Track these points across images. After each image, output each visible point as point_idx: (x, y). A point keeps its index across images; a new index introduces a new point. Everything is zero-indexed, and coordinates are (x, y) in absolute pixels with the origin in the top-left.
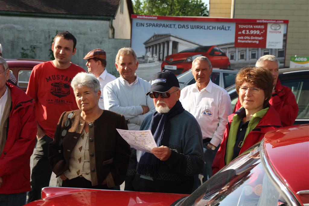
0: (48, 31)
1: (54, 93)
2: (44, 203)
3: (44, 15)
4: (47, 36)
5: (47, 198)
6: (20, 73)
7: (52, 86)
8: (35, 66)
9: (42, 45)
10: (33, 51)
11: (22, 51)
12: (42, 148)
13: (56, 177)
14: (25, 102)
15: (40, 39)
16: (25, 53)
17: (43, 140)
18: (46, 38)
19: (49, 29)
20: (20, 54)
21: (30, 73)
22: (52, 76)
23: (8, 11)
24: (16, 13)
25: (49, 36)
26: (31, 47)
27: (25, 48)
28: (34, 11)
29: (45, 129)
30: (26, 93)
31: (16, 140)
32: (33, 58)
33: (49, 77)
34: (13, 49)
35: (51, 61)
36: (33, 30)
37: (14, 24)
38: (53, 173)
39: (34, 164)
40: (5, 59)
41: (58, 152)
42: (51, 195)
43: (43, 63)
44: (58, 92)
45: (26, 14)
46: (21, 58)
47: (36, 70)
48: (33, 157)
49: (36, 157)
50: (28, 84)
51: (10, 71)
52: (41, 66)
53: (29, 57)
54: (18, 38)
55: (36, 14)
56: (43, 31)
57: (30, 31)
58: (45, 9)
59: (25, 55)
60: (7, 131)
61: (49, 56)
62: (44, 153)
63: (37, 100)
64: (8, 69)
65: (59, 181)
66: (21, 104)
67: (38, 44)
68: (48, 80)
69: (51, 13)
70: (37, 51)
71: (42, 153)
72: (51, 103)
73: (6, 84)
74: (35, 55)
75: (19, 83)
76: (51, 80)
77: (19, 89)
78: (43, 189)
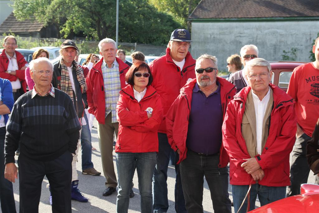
0: (309, 34)
1: (313, 93)
2: (303, 199)
3: (306, 18)
4: (308, 38)
5: (306, 194)
6: (281, 74)
7: (312, 87)
8: (296, 68)
9: (303, 47)
10: (294, 54)
11: (284, 54)
12: (300, 145)
13: (314, 175)
14: (286, 102)
15: (301, 41)
16: (286, 55)
17: (302, 138)
18: (307, 41)
19: (310, 32)
20: (282, 56)
21: (290, 74)
22: (312, 77)
23: (273, 17)
24: (279, 18)
25: (311, 39)
26: (292, 49)
27: (287, 51)
28: (296, 16)
29: (304, 127)
30: (287, 93)
31: (276, 137)
32: (293, 60)
33: (309, 78)
34: (275, 52)
35: (311, 63)
36: (295, 34)
37: (278, 29)
38: (311, 171)
39: (292, 161)
40: (269, 62)
41: (317, 151)
42: (310, 191)
43: (303, 65)
44: (318, 93)
45: (288, 18)
46: (282, 61)
47: (297, 72)
48: (292, 154)
49: (295, 154)
50: (288, 84)
51: (273, 73)
52: (301, 68)
53: (290, 59)
54: (280, 42)
55: (298, 18)
56: (304, 34)
57: (292, 35)
58: (308, 12)
59: (286, 58)
60: (269, 129)
61: (309, 57)
62: (303, 151)
63: (297, 100)
64: (272, 71)
65: (317, 179)
66: (282, 103)
67: (299, 47)
68: (308, 81)
69: (313, 16)
70: (298, 53)
71: (301, 151)
72: (310, 103)
73: (269, 85)
74: (296, 57)
75: (280, 84)
76: (311, 81)
77: (281, 89)
78: (302, 185)
